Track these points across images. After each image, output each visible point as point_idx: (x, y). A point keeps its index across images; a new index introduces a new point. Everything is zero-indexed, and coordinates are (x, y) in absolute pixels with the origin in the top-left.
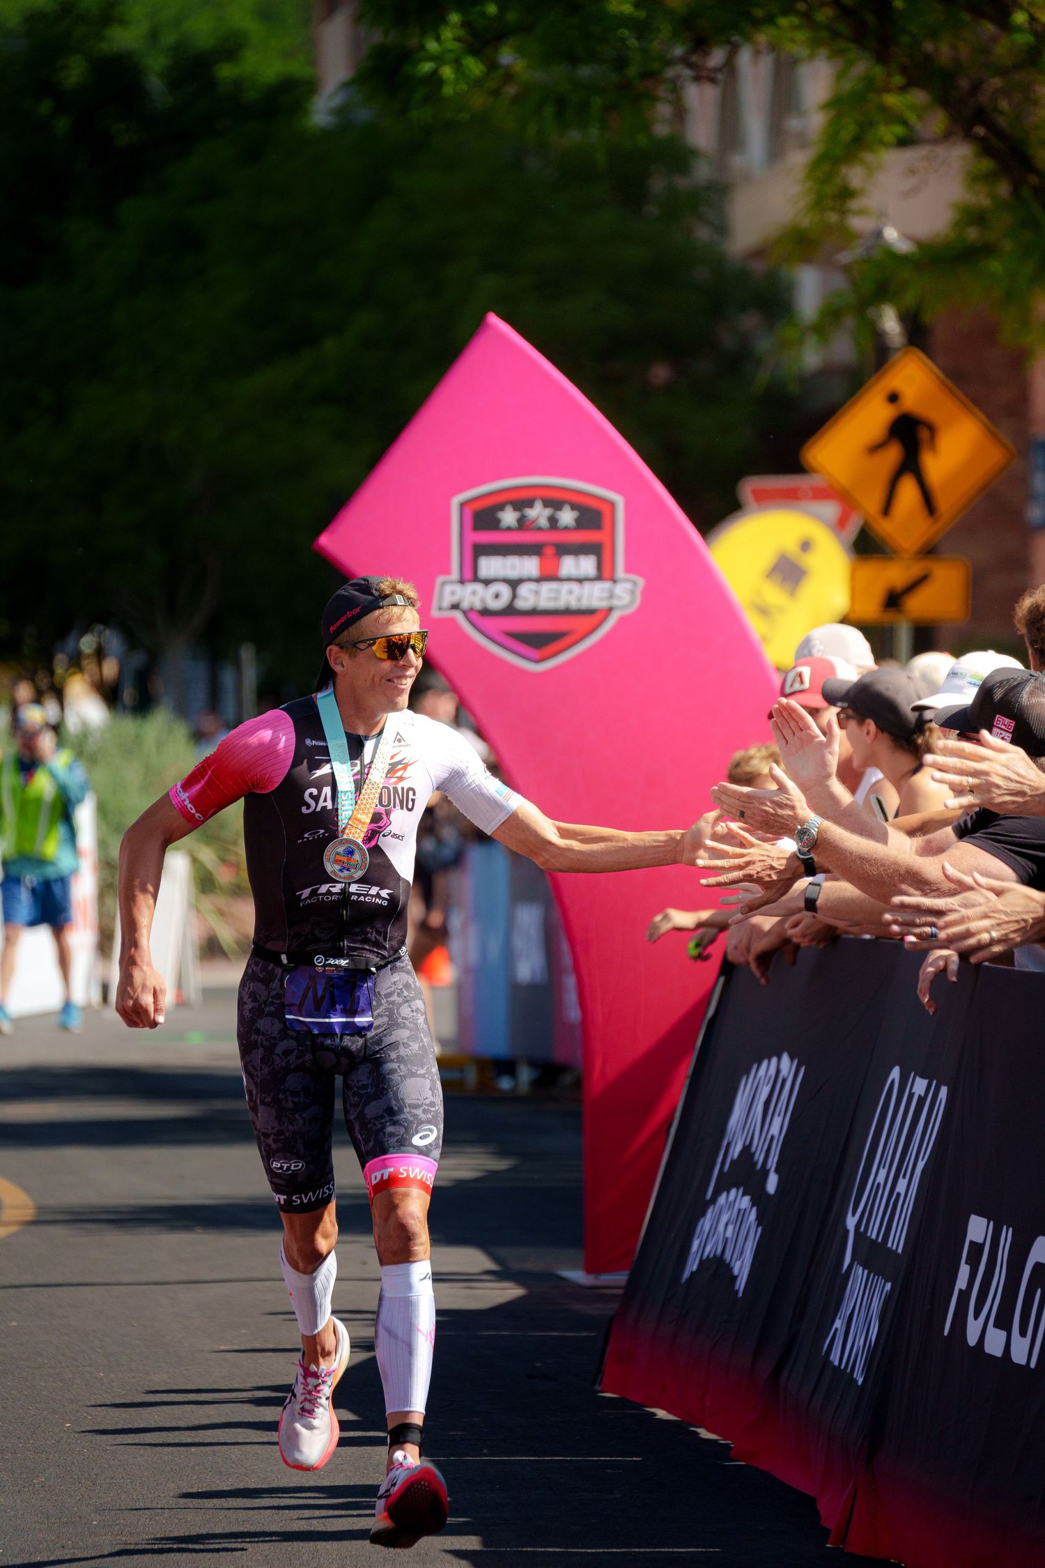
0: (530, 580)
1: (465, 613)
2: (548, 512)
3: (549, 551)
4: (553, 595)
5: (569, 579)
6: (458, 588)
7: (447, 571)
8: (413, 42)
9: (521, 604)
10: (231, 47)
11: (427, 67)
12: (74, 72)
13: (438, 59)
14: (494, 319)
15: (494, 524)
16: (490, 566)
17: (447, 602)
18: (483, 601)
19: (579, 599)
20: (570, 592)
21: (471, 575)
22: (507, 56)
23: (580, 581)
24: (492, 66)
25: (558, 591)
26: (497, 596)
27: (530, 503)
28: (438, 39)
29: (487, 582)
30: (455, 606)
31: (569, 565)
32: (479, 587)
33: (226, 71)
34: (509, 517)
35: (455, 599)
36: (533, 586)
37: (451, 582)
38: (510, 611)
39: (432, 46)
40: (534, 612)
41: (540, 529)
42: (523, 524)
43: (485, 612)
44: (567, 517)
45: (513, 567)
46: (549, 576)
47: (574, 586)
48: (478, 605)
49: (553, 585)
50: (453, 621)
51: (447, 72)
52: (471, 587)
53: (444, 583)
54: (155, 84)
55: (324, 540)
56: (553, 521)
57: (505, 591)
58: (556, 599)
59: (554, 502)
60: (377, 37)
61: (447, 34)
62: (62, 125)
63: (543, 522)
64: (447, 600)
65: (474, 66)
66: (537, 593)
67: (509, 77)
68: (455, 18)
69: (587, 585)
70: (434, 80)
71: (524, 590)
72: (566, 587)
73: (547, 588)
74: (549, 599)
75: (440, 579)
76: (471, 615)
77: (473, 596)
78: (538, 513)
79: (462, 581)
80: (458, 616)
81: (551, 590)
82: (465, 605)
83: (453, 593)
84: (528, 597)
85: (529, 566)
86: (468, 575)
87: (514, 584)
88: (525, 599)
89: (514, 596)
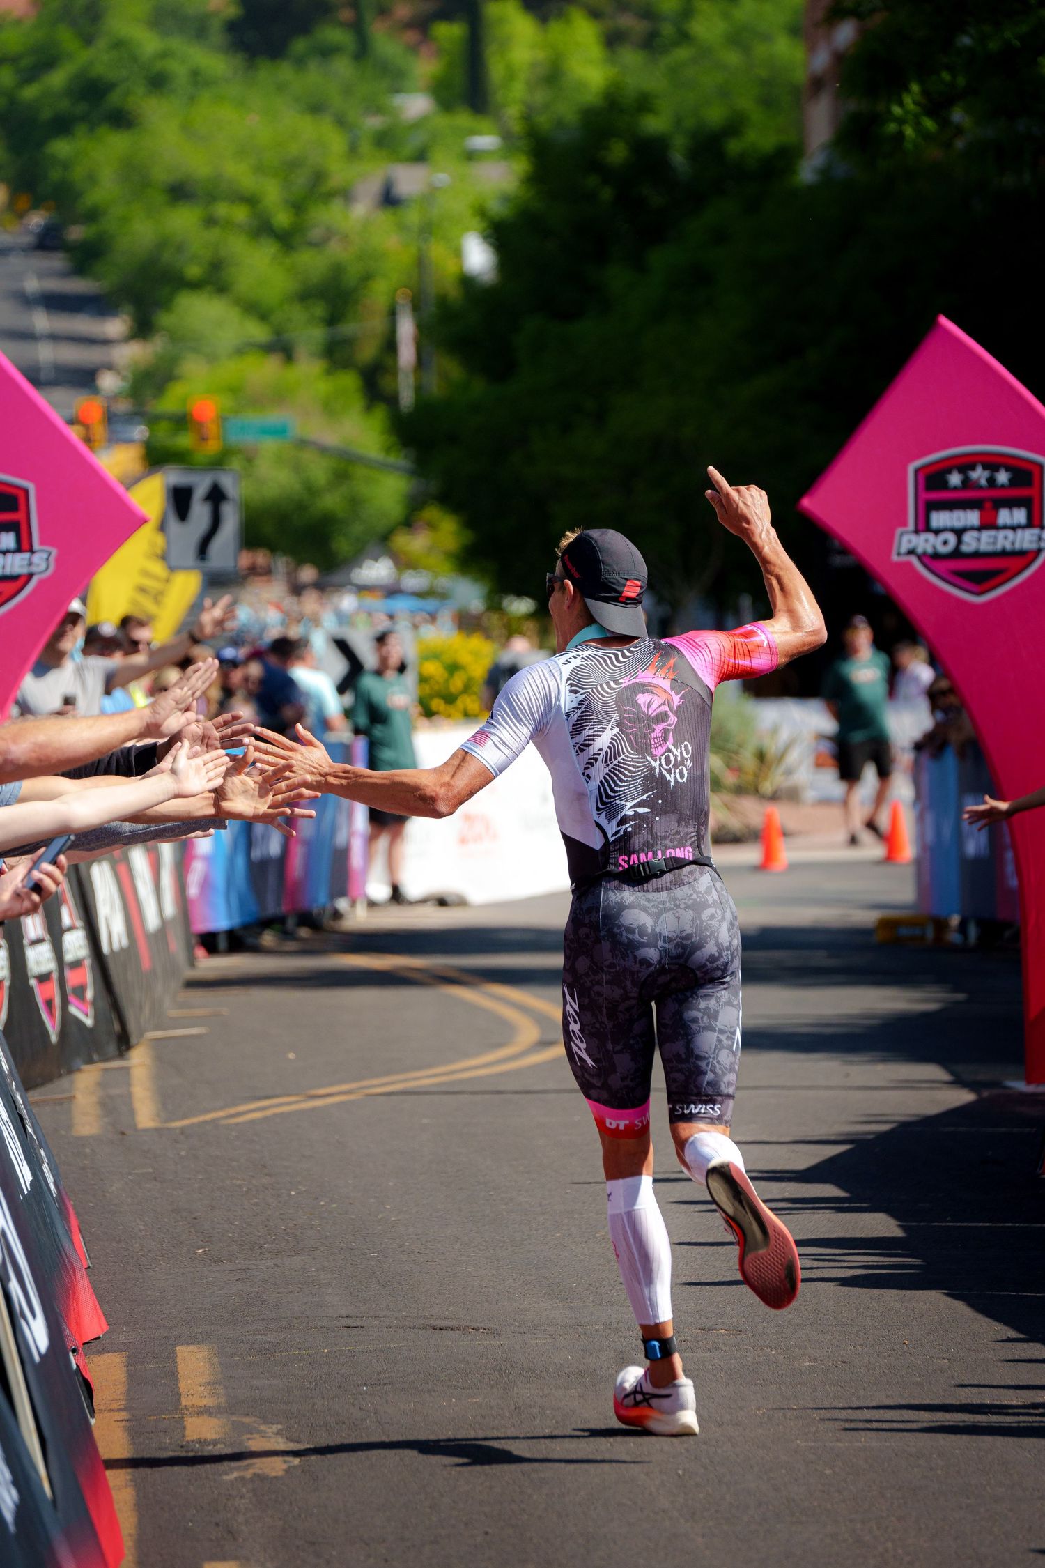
0: (972, 528)
1: (920, 558)
2: (987, 474)
3: (988, 505)
4: (992, 540)
5: (1005, 527)
6: (913, 538)
7: (905, 524)
8: (880, 107)
9: (965, 548)
10: (734, 127)
11: (892, 127)
12: (618, 153)
13: (901, 121)
14: (944, 321)
15: (944, 485)
16: (940, 519)
17: (904, 549)
18: (934, 547)
19: (1013, 543)
20: (1006, 538)
21: (924, 526)
22: (958, 115)
23: (1014, 528)
24: (944, 123)
25: (996, 538)
26: (945, 543)
27: (973, 468)
28: (901, 104)
29: (937, 532)
30: (911, 552)
31: (1004, 516)
32: (930, 536)
33: (734, 147)
34: (955, 479)
35: (911, 546)
36: (975, 534)
37: (907, 532)
38: (957, 554)
39: (897, 110)
40: (977, 555)
41: (981, 488)
42: (967, 483)
43: (936, 556)
44: (1003, 477)
45: (959, 519)
46: (988, 524)
47: (1010, 533)
48: (930, 550)
49: (992, 533)
50: (909, 564)
51: (909, 131)
52: (924, 536)
53: (902, 535)
54: (678, 157)
55: (806, 502)
56: (991, 481)
57: (952, 538)
58: (995, 543)
59: (992, 463)
60: (852, 106)
61: (908, 100)
62: (607, 194)
63: (983, 482)
64: (905, 547)
65: (929, 124)
66: (979, 540)
67: (959, 131)
68: (915, 87)
69: (1019, 532)
70: (900, 136)
71: (968, 538)
72: (1001, 534)
73: (986, 535)
74: (988, 544)
75: (899, 531)
76: (925, 560)
77: (926, 543)
78: (979, 475)
79: (917, 531)
80: (914, 560)
81: (990, 537)
82: (920, 550)
83: (910, 541)
84: (971, 543)
85: (973, 517)
86: (921, 526)
87: (959, 533)
88: (968, 544)
89: (959, 542)
